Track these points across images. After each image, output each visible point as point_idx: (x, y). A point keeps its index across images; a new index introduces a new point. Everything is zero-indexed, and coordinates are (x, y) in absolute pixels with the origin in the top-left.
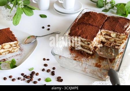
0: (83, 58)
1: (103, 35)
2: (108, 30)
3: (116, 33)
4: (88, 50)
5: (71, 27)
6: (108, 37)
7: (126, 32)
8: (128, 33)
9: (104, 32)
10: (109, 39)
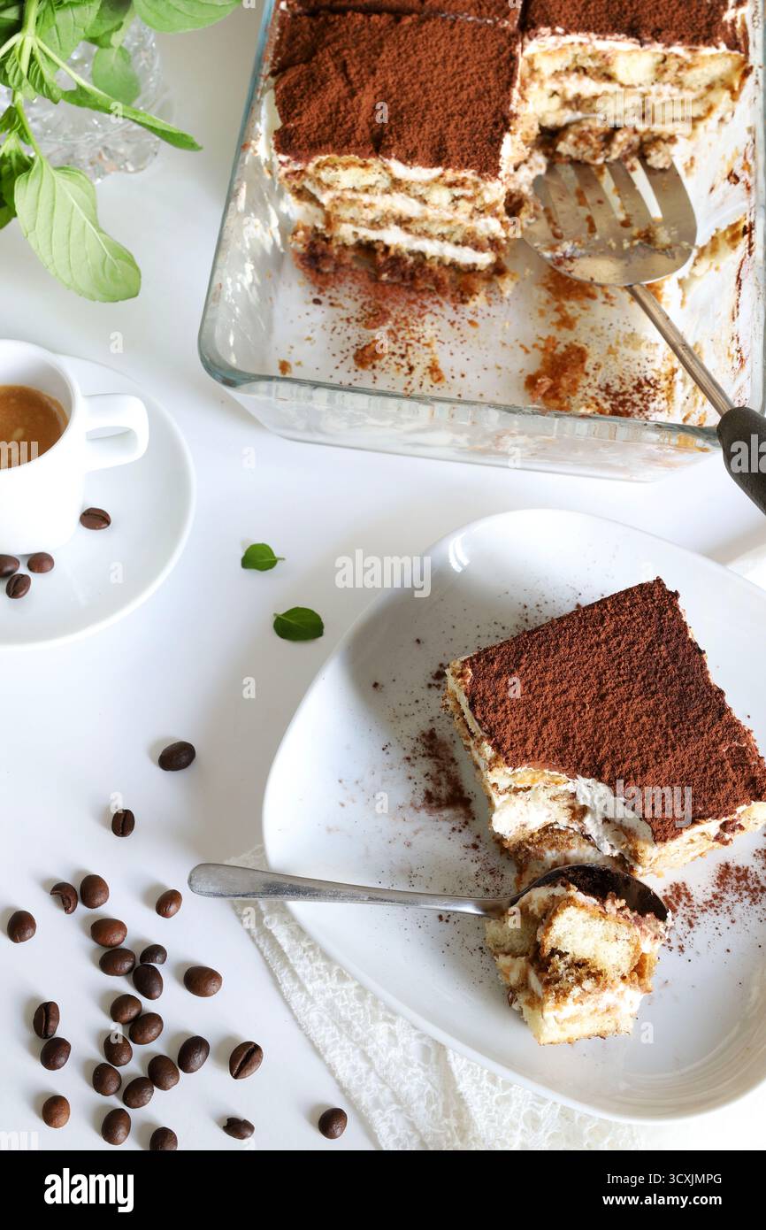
0: (428, 318)
1: (542, 82)
2: (588, 29)
3: (658, 48)
4: (457, 243)
5: (266, 69)
6: (588, 87)
7: (734, 22)
8: (744, 25)
9: (547, 54)
10: (595, 97)
